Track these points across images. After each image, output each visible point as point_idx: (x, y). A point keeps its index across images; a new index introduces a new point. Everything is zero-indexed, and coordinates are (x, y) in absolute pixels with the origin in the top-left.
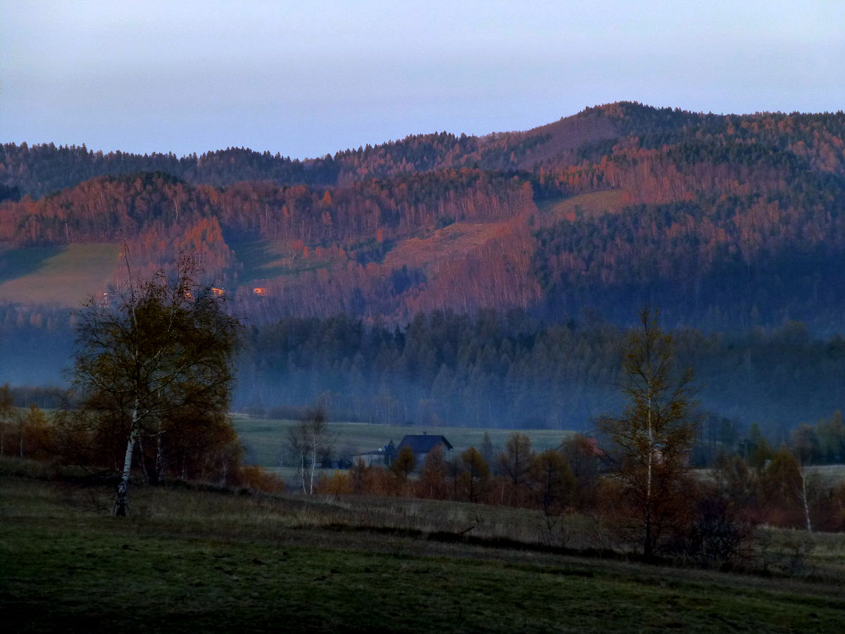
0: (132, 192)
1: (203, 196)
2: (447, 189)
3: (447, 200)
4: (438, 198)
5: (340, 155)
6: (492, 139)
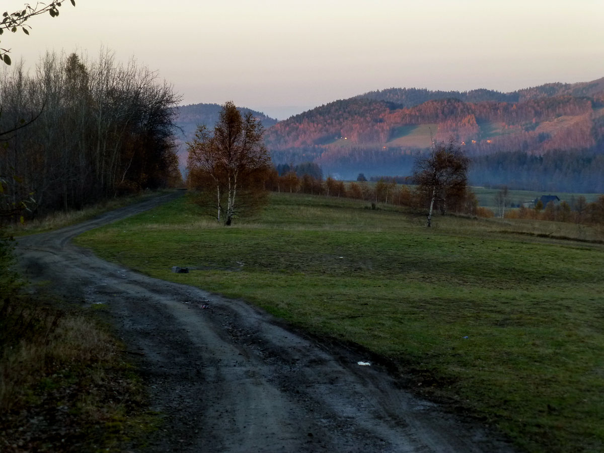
0: (443, 105)
1: (469, 106)
2: (559, 103)
3: (559, 107)
4: (556, 107)
5: (520, 91)
6: (576, 85)
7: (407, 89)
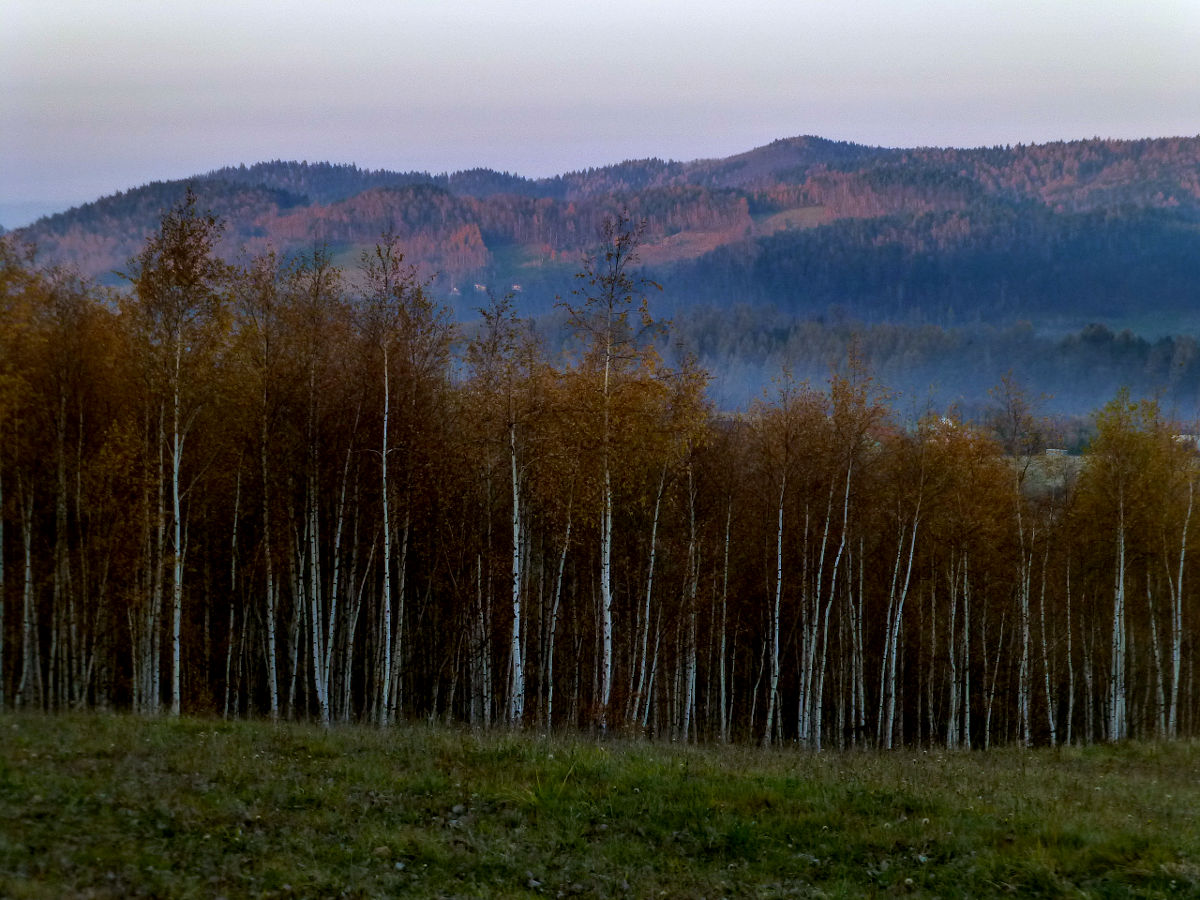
0: (405, 201)
1: (465, 205)
2: (674, 203)
3: (674, 213)
4: (666, 211)
5: (567, 176)
6: (695, 164)
7: (309, 164)
